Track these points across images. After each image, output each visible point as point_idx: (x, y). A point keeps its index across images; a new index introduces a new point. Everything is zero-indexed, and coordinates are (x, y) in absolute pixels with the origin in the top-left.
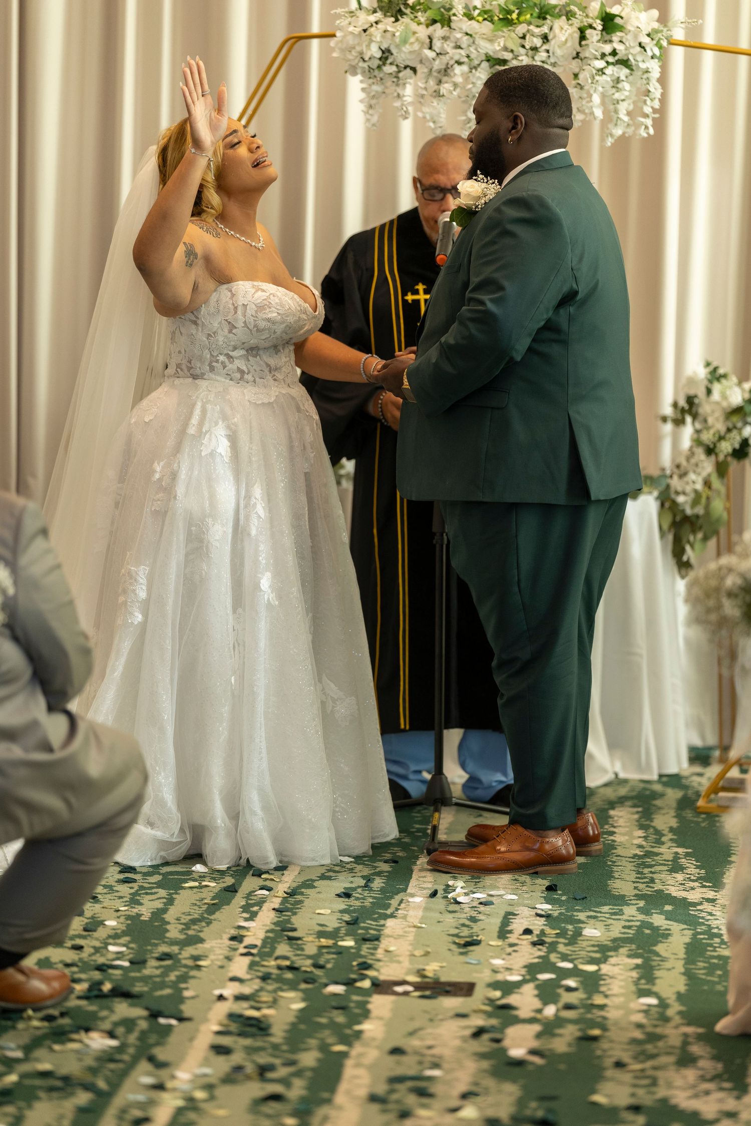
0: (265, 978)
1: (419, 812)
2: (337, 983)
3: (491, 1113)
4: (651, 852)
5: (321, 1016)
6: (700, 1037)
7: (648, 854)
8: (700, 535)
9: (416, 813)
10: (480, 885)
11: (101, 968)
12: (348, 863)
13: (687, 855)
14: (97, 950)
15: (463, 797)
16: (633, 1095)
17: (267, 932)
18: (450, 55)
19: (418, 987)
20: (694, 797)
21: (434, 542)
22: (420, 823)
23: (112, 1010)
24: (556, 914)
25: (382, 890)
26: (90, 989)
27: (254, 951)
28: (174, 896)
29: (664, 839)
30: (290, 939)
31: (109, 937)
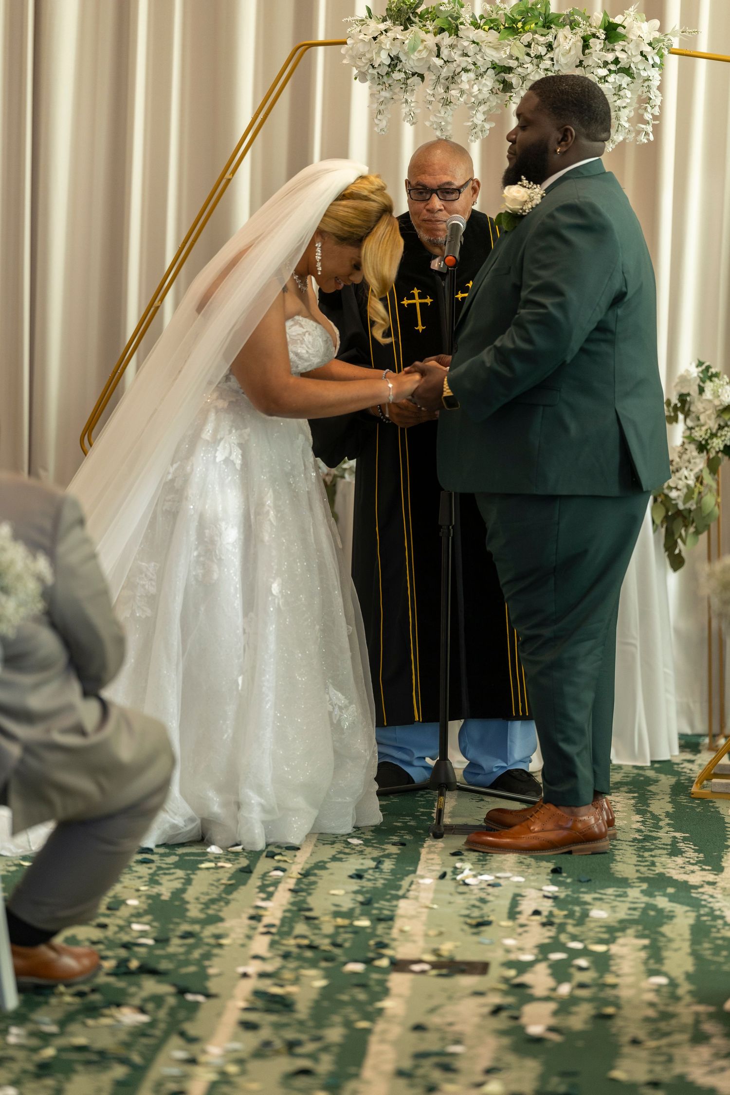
0: (286, 956)
1: (422, 796)
2: (356, 961)
3: (515, 1087)
4: (650, 836)
5: (343, 993)
6: (711, 1016)
7: (647, 838)
8: (692, 530)
9: (419, 797)
10: (486, 867)
11: (127, 946)
12: (357, 846)
13: (685, 839)
14: (121, 928)
15: (465, 782)
16: (651, 1071)
17: (285, 911)
18: (458, 62)
19: (434, 965)
20: (686, 783)
21: (441, 534)
22: (424, 807)
23: (139, 986)
24: (562, 895)
25: (393, 872)
26: (118, 966)
27: (274, 930)
28: (192, 876)
29: (661, 824)
30: (308, 918)
31: (132, 916)
